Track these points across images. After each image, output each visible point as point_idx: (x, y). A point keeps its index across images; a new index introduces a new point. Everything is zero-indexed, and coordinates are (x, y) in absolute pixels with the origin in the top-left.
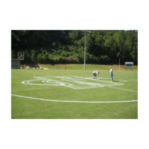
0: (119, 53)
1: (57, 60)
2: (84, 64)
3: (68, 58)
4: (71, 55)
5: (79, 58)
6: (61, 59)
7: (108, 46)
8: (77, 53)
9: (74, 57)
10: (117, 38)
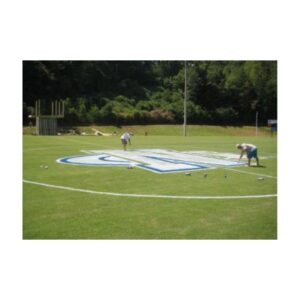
0: (256, 102)
1: (128, 117)
2: (184, 125)
3: (152, 113)
4: (158, 106)
5: (174, 112)
6: (137, 115)
7: (234, 87)
8: (170, 101)
9: (164, 111)
10: (253, 70)
